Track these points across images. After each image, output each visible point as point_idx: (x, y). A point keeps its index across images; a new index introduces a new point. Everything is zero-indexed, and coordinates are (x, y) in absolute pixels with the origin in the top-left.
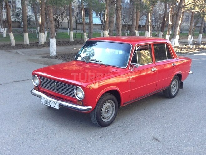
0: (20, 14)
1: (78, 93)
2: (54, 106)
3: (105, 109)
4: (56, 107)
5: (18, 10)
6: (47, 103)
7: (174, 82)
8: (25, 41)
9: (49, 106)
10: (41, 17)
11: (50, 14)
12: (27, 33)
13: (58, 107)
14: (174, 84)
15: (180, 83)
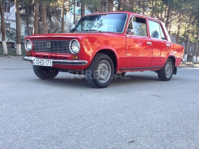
0: (13, 34)
1: (74, 47)
2: (47, 64)
3: (101, 69)
4: (49, 65)
5: (12, 30)
6: (40, 63)
7: (168, 65)
8: (18, 52)
9: (42, 65)
10: (34, 28)
11: (44, 18)
12: (20, 44)
13: (52, 64)
14: (168, 66)
15: (174, 69)
